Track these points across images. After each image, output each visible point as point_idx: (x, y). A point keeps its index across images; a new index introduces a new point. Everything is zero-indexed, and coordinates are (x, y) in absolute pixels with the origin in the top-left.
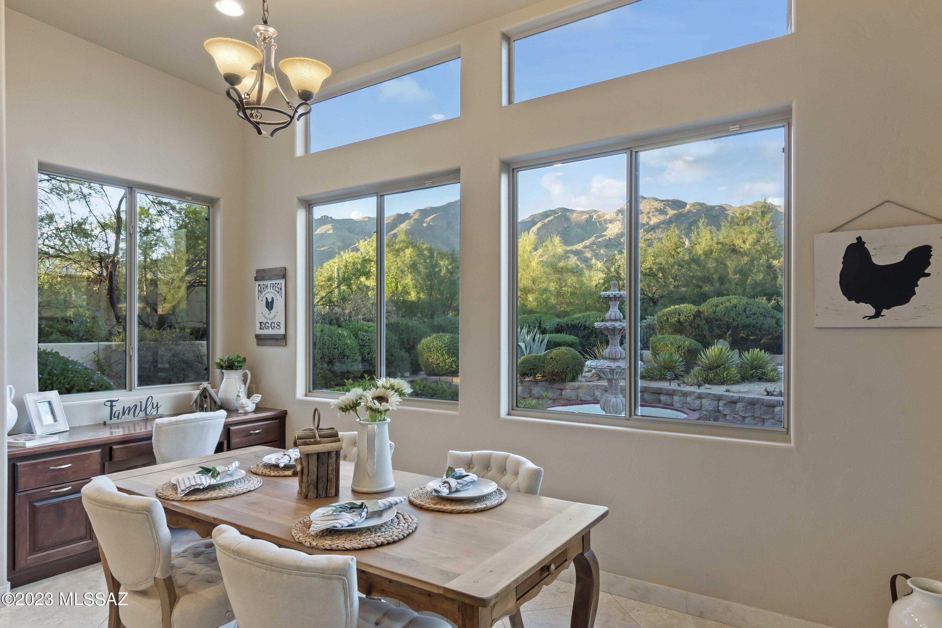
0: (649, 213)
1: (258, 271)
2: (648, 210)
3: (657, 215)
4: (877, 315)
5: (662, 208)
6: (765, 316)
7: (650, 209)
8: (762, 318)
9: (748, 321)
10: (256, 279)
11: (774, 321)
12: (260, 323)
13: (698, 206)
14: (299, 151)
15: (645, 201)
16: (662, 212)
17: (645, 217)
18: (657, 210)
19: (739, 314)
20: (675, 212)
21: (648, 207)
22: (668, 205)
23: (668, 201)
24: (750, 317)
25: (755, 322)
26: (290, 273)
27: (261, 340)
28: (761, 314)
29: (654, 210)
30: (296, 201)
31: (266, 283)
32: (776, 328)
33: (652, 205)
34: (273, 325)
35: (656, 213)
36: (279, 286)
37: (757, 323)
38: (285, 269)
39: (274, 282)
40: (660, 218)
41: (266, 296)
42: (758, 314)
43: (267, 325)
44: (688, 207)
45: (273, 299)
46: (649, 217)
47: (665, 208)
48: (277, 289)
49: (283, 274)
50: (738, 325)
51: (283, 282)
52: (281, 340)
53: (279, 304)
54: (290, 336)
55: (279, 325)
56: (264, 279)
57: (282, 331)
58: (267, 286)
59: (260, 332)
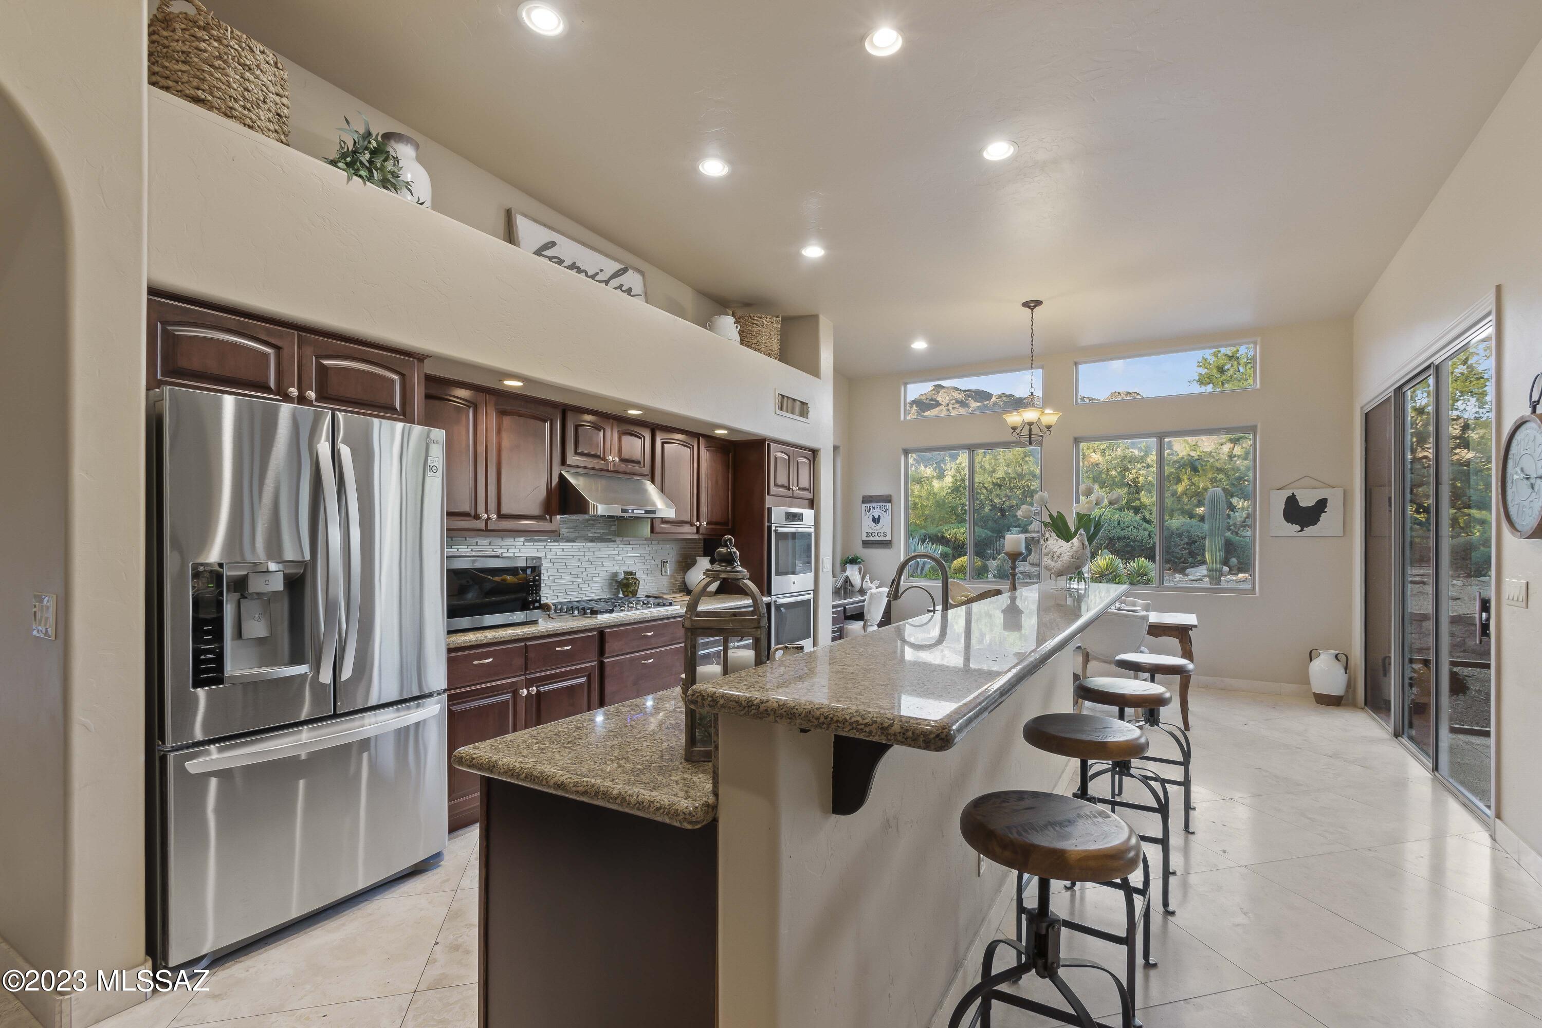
0: (948, 405)
1: (864, 497)
2: (947, 402)
3: (957, 407)
4: (1302, 530)
5: (963, 399)
7: (950, 400)
8: (1136, 531)
9: (1123, 533)
10: (863, 502)
11: (1147, 533)
12: (868, 533)
13: (1005, 398)
14: (902, 418)
15: (943, 390)
16: (963, 404)
17: (944, 409)
18: (957, 401)
19: (1114, 526)
20: (979, 404)
21: (947, 398)
22: (970, 396)
23: (970, 391)
24: (1124, 529)
26: (894, 499)
27: (866, 544)
28: (1134, 527)
29: (954, 401)
30: (901, 451)
31: (872, 505)
32: (1149, 540)
33: (952, 396)
34: (880, 534)
35: (957, 406)
36: (886, 507)
37: (1131, 535)
38: (891, 495)
39: (881, 504)
40: (961, 411)
41: (873, 514)
42: (1132, 527)
43: (873, 534)
44: (994, 398)
45: (879, 516)
46: (948, 410)
47: (966, 400)
48: (883, 509)
49: (888, 499)
50: (1114, 537)
51: (889, 505)
52: (886, 544)
53: (886, 520)
54: (895, 542)
55: (885, 534)
56: (871, 502)
57: (888, 538)
58: (873, 508)
59: (868, 539)
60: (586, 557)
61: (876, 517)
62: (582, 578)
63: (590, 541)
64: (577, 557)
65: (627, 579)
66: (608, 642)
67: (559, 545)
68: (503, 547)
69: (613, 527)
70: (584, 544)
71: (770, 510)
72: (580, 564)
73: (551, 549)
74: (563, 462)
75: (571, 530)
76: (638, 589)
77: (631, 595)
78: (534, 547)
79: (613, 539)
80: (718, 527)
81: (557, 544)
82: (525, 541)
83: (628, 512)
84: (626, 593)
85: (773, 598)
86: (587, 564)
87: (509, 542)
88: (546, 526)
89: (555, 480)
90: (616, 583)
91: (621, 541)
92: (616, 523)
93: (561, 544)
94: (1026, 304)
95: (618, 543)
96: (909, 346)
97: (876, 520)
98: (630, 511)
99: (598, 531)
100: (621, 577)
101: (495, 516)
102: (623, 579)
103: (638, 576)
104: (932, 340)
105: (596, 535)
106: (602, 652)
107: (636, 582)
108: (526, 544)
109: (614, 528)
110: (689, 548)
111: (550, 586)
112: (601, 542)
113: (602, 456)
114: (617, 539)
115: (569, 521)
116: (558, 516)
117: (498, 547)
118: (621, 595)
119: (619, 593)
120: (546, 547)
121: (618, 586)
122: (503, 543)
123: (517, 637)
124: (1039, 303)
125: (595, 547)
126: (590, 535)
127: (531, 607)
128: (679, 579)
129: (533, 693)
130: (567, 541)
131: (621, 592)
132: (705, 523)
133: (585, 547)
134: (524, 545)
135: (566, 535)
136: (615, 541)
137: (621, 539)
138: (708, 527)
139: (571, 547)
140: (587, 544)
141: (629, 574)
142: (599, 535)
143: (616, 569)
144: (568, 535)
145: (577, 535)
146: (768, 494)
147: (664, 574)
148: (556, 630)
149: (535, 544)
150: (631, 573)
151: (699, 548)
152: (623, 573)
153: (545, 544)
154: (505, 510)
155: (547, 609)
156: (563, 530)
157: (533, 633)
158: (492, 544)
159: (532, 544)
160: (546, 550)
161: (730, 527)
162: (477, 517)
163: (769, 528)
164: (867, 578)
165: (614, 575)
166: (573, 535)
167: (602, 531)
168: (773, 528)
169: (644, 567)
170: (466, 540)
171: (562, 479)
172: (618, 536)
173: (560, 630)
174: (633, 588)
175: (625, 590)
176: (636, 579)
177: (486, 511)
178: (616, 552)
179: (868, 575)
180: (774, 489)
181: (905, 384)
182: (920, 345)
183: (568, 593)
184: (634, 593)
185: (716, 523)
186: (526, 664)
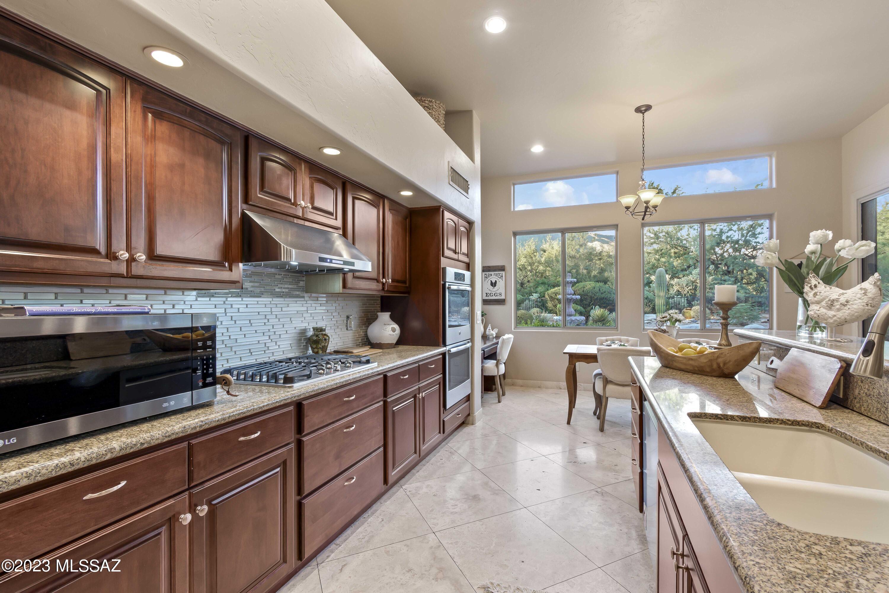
1: (484, 267)
6: (610, 293)
10: (484, 271)
12: (486, 293)
14: (512, 209)
25: (606, 296)
26: (507, 268)
27: (486, 302)
30: (511, 233)
31: (490, 273)
34: (496, 294)
36: (500, 275)
38: (504, 266)
39: (497, 273)
41: (491, 280)
43: (491, 294)
45: (496, 281)
48: (499, 276)
49: (502, 268)
51: (504, 273)
52: (501, 302)
53: (501, 284)
54: (508, 299)
55: (500, 294)
56: (489, 271)
57: (503, 297)
58: (491, 275)
59: (487, 298)
60: (273, 313)
61: (494, 282)
62: (269, 336)
63: (277, 297)
64: (263, 313)
65: (317, 336)
66: (307, 416)
67: (242, 300)
68: (166, 302)
69: (301, 282)
70: (271, 299)
71: (444, 269)
72: (266, 321)
73: (232, 305)
74: (246, 200)
75: (256, 284)
76: (328, 345)
77: (320, 352)
78: (210, 302)
79: (302, 295)
80: (399, 285)
81: (240, 299)
82: (198, 296)
83: (327, 262)
84: (316, 350)
85: (448, 348)
86: (273, 321)
87: (175, 296)
88: (225, 275)
89: (236, 221)
90: (305, 339)
91: (309, 297)
92: (304, 279)
93: (244, 299)
94: (638, 110)
95: (306, 299)
96: (530, 150)
97: (494, 284)
98: (329, 261)
99: (286, 286)
100: (310, 333)
101: (144, 257)
102: (312, 336)
103: (327, 332)
104: (547, 145)
105: (284, 290)
106: (300, 429)
107: (326, 339)
108: (199, 299)
109: (302, 284)
110: (369, 304)
111: (231, 347)
112: (290, 297)
113: (293, 201)
114: (306, 295)
115: (254, 274)
116: (241, 265)
117: (158, 302)
118: (310, 352)
119: (307, 349)
120: (227, 302)
121: (306, 343)
122: (167, 298)
123: (173, 437)
124: (648, 107)
125: (284, 302)
126: (277, 290)
127: (201, 384)
128: (362, 333)
129: (202, 514)
130: (251, 297)
131: (310, 348)
132: (390, 280)
133: (272, 302)
134: (196, 300)
135: (250, 289)
136: (303, 297)
137: (309, 294)
138: (392, 284)
139: (256, 303)
140: (274, 299)
141: (319, 330)
142: (287, 290)
143: (304, 325)
144: (252, 289)
145: (263, 290)
146: (443, 256)
147: (349, 328)
148: (239, 414)
149: (212, 299)
150: (322, 330)
151: (377, 304)
152: (312, 330)
153: (224, 299)
154: (161, 250)
155: (226, 383)
156: (246, 284)
157: (201, 426)
158: (149, 299)
159: (208, 299)
160: (225, 306)
161: (407, 285)
162: (112, 256)
163: (444, 285)
164: (490, 327)
165: (303, 332)
166: (258, 290)
167: (290, 286)
168: (447, 286)
169: (332, 323)
170: (107, 293)
171: (245, 219)
172: (307, 292)
173: (244, 413)
174: (323, 344)
175: (314, 346)
176: (325, 335)
177: (129, 248)
178: (305, 309)
179: (490, 325)
180: (447, 253)
181: (514, 184)
182: (537, 149)
183: (253, 354)
184: (324, 349)
185: (398, 281)
186: (190, 473)
